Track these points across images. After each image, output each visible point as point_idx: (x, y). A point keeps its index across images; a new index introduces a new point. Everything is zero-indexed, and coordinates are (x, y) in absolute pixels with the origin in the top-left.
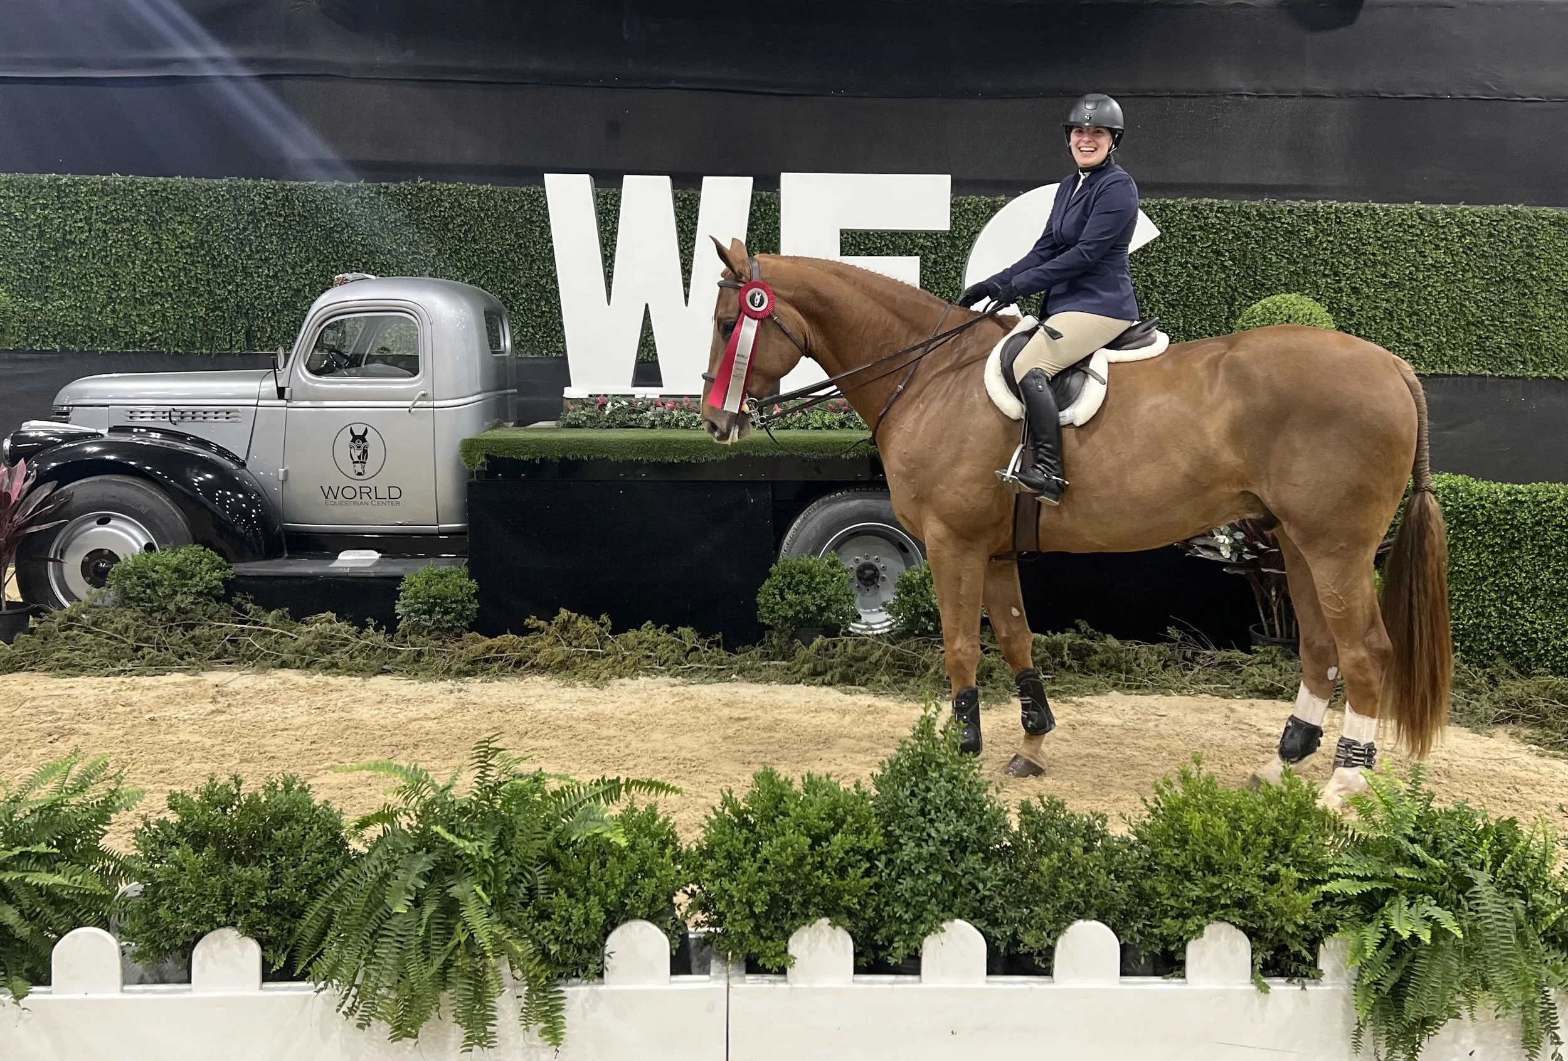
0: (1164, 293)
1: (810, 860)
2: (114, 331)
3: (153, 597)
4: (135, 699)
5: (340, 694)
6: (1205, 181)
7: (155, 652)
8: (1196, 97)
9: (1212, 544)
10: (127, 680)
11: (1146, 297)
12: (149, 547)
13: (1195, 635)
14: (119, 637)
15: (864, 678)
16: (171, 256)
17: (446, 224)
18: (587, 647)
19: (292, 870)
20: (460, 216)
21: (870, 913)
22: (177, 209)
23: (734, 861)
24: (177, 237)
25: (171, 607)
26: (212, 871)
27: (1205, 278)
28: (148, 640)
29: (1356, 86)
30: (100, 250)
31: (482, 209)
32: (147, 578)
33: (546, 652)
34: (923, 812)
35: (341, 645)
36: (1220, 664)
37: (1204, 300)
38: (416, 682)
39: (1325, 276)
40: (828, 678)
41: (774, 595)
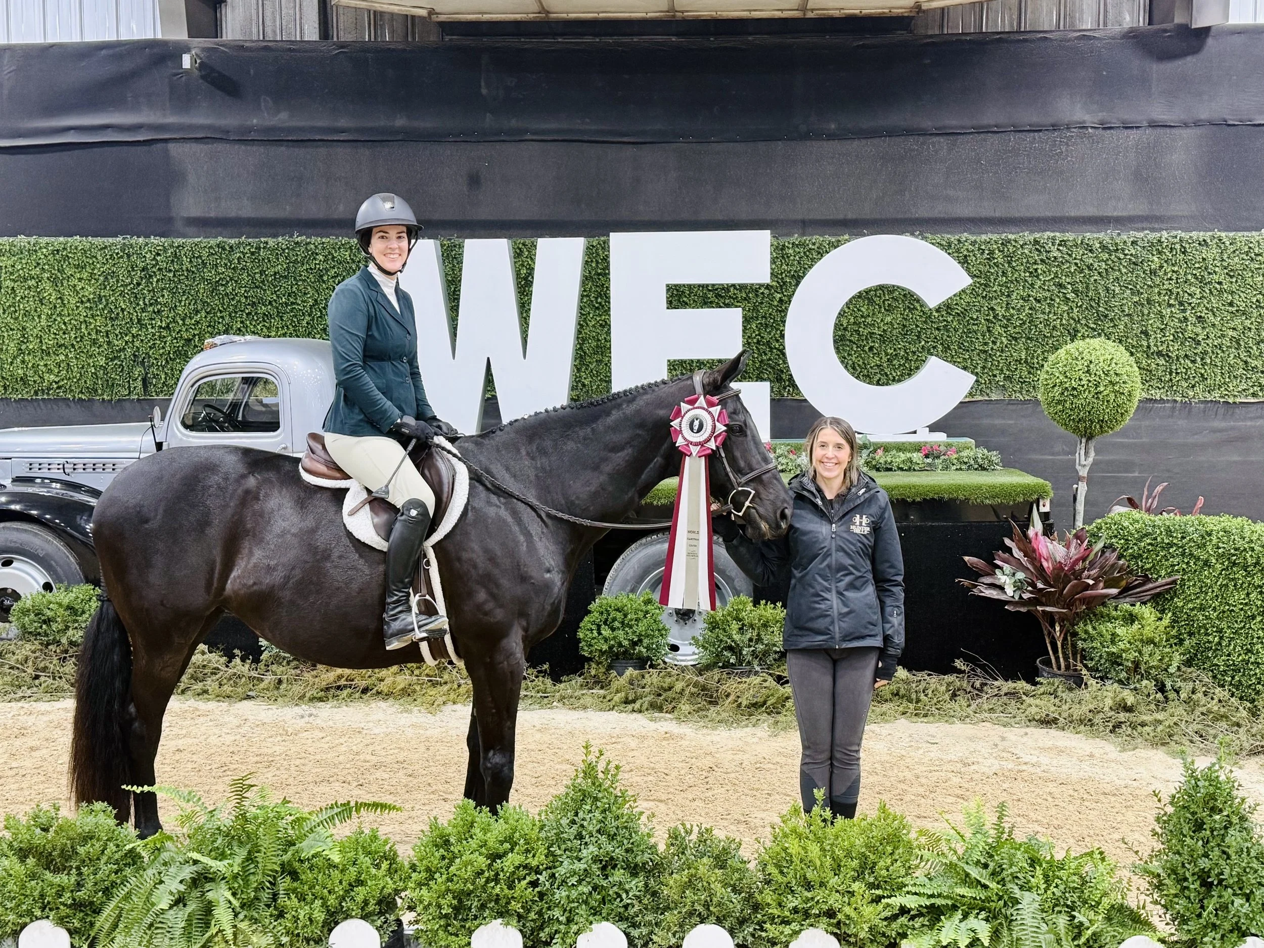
0: (1006, 327)
1: (486, 874)
2: (24, 380)
3: (49, 632)
4: (30, 724)
5: (205, 718)
6: (1049, 214)
7: (51, 681)
8: (1040, 131)
9: (997, 582)
10: (26, 705)
11: (989, 331)
12: (47, 587)
13: (983, 667)
14: (20, 667)
15: (671, 706)
16: (73, 310)
17: (321, 276)
18: (427, 675)
19: (92, 877)
20: (333, 268)
21: (532, 916)
22: (77, 267)
23: (431, 873)
24: (78, 293)
25: (64, 641)
26: (33, 876)
27: (1047, 310)
28: (44, 669)
29: (1204, 115)
30: (10, 306)
31: (354, 262)
32: (44, 615)
33: (389, 681)
34: (580, 836)
35: (212, 673)
36: (1006, 694)
37: (1046, 332)
38: (274, 707)
39: (1170, 305)
40: (637, 706)
41: (592, 630)
